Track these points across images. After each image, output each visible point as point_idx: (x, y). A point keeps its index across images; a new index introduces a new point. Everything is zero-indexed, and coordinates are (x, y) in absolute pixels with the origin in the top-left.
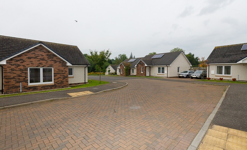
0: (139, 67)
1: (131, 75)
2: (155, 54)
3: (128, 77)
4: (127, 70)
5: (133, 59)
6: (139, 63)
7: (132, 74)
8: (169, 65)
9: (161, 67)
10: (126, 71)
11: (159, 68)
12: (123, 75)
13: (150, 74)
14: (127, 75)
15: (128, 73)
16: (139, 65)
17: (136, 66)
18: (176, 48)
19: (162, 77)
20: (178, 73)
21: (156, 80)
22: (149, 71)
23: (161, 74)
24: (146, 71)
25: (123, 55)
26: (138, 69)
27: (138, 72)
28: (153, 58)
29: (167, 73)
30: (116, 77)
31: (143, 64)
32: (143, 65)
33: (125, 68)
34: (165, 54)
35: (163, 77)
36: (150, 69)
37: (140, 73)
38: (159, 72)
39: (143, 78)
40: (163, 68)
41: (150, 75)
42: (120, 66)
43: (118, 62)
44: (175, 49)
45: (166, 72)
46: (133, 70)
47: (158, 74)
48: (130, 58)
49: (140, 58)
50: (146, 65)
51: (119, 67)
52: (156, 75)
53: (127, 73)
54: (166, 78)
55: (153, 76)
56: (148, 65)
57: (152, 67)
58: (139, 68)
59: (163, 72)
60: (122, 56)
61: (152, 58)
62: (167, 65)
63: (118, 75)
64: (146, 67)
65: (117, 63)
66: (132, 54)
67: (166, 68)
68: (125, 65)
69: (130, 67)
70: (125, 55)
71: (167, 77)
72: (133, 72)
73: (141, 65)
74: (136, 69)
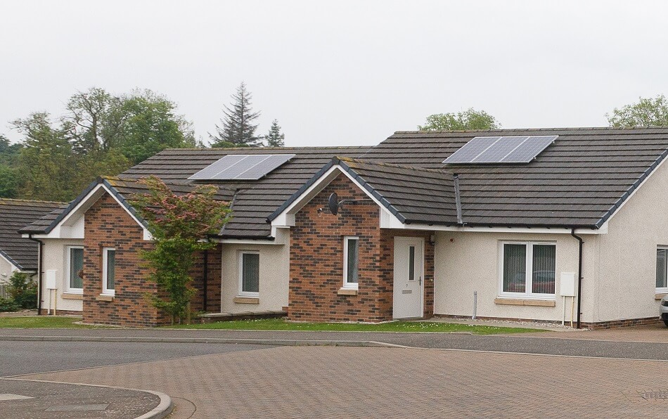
0: (323, 231)
1: (228, 308)
2: (481, 125)
3: (189, 332)
4: (170, 259)
5: (256, 150)
6: (314, 201)
7: (238, 302)
8: (593, 227)
9: (530, 239)
10: (168, 266)
11: (513, 253)
12: (123, 314)
13: (429, 302)
14: (171, 316)
15: (192, 292)
16: (323, 219)
17: (282, 221)
18: (653, 103)
19: (537, 326)
20: (661, 290)
21: (485, 348)
22: (420, 271)
23: (524, 304)
24: (387, 275)
25: (131, 105)
26: (309, 250)
27: (306, 285)
28: (457, 157)
29: (573, 291)
30: (20, 333)
31: (360, 212)
32: (358, 219)
33: (147, 236)
34: (566, 137)
35: (542, 327)
36: (429, 259)
37: (330, 296)
38: (512, 281)
39: (360, 336)
40: (545, 254)
41: (429, 313)
42: (90, 213)
43: (63, 176)
44: (645, 105)
45: (565, 280)
46: (251, 263)
47: (499, 303)
48: (221, 145)
49: (334, 155)
50: (389, 220)
51: (71, 224)
52: (487, 309)
53: (176, 290)
54: (571, 329)
55: (460, 322)
56: (407, 222)
57: (452, 238)
58: (316, 242)
59: (545, 283)
60: (114, 118)
61: (451, 159)
62: (574, 227)
63: (62, 318)
64: (389, 234)
65: (45, 180)
66: (252, 108)
67: (566, 254)
68: (149, 213)
69: (210, 236)
70: (164, 106)
71: (579, 325)
72: (251, 282)
73: (336, 218)
74: (287, 250)
